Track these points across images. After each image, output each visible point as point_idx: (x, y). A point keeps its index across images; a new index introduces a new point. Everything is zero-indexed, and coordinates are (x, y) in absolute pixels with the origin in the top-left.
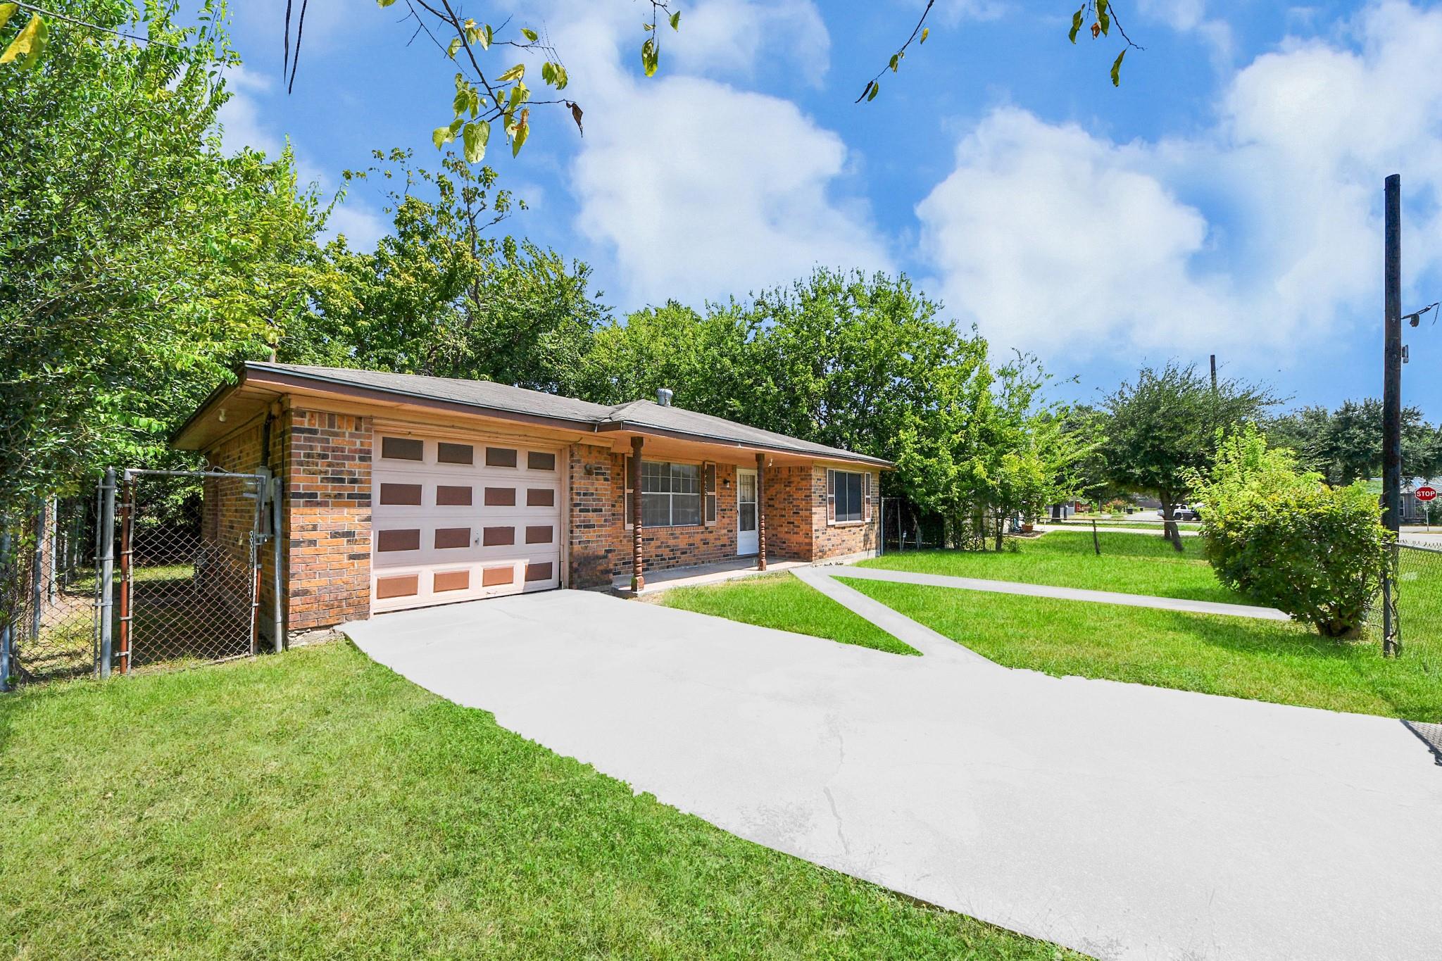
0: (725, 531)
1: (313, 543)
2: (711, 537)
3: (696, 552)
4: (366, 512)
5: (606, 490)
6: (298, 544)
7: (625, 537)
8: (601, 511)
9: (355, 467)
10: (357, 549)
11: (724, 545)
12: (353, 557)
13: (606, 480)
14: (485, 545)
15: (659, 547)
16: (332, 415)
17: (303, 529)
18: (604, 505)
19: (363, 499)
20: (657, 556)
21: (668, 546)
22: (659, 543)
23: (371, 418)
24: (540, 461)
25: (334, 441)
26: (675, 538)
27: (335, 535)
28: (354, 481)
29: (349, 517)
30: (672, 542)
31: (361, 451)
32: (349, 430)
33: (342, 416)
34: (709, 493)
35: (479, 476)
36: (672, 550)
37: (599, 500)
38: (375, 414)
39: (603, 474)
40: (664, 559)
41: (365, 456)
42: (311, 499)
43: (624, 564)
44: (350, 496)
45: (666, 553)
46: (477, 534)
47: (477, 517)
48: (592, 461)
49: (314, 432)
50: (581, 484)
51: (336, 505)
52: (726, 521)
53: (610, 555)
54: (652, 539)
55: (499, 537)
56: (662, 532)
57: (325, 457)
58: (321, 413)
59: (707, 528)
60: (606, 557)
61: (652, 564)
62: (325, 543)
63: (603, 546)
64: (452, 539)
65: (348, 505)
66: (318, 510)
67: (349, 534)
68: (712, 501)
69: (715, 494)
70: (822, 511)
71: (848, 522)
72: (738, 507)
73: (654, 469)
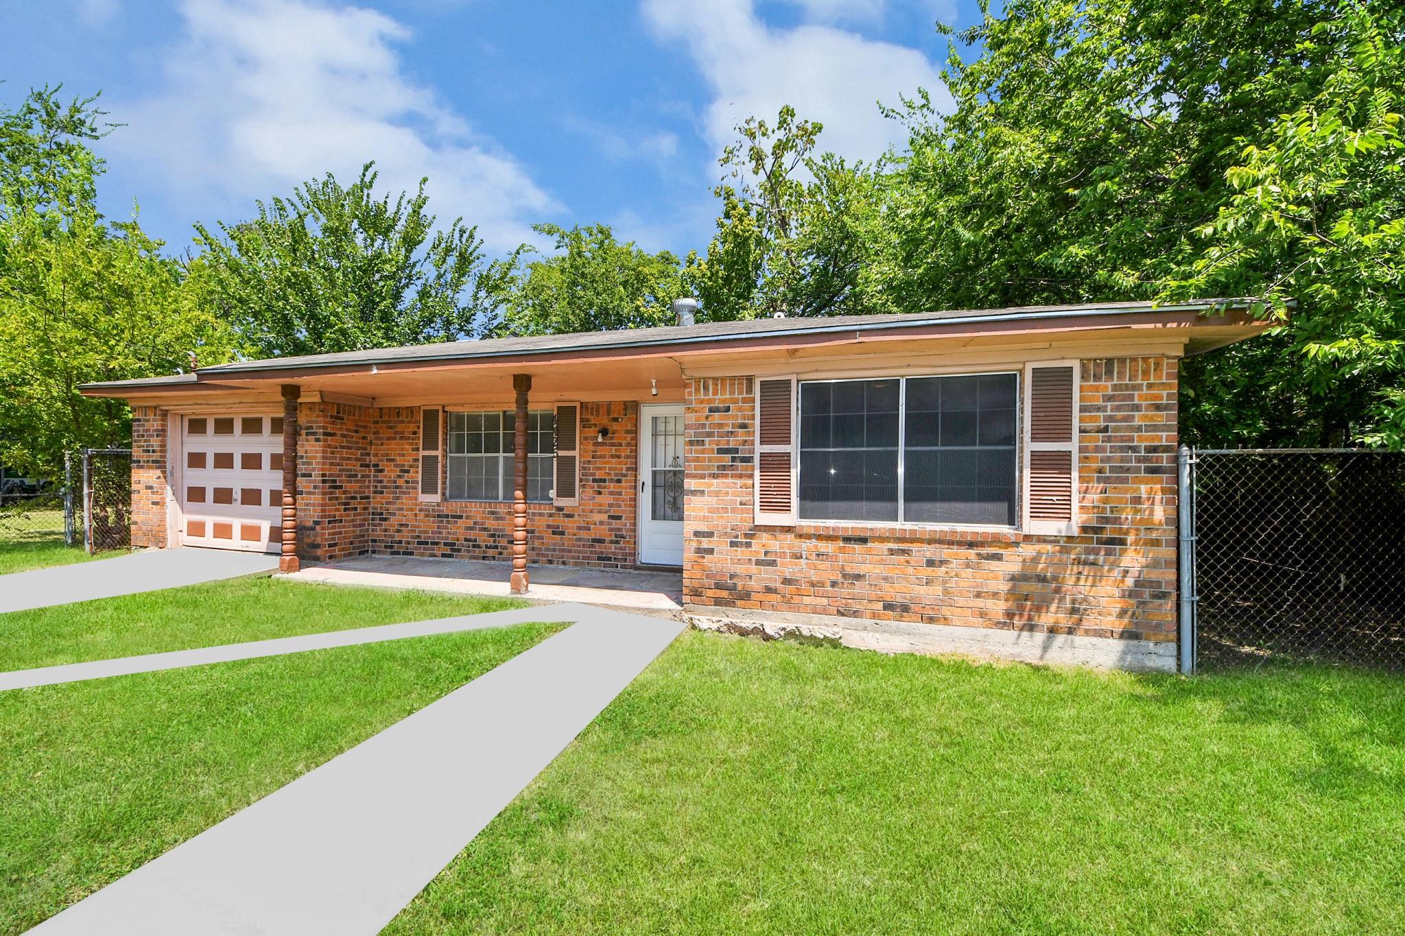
0: (604, 517)
1: (138, 492)
2: (570, 525)
3: (537, 543)
4: (158, 472)
5: (317, 452)
6: (133, 492)
7: (421, 510)
8: (310, 475)
9: (155, 442)
10: (156, 498)
11: (601, 541)
12: (154, 503)
13: (317, 440)
14: (243, 503)
15: (471, 528)
16: (146, 407)
17: (136, 483)
18: (313, 470)
19: (160, 464)
20: (466, 540)
21: (485, 529)
22: (470, 523)
23: (159, 406)
25: (146, 425)
26: (497, 519)
27: (146, 488)
28: (152, 451)
29: (152, 476)
30: (491, 524)
31: (157, 430)
32: (151, 416)
33: (149, 407)
34: (561, 453)
35: (238, 444)
36: (493, 536)
37: (308, 463)
38: (160, 403)
39: (313, 434)
40: (479, 547)
41: (162, 433)
42: (138, 464)
43: (419, 543)
44: (153, 462)
45: (483, 539)
46: (237, 495)
47: (237, 479)
49: (139, 419)
51: (149, 468)
52: (606, 499)
53: (318, 527)
54: (461, 517)
55: (251, 497)
56: (476, 509)
57: (143, 436)
58: (142, 407)
59: (560, 509)
60: (314, 529)
61: (459, 550)
62: (142, 492)
63: (311, 516)
64: (223, 496)
65: (152, 468)
66: (141, 471)
67: (151, 488)
68: (567, 465)
69: (576, 453)
70: (730, 487)
71: (901, 525)
72: (645, 475)
73: (474, 420)
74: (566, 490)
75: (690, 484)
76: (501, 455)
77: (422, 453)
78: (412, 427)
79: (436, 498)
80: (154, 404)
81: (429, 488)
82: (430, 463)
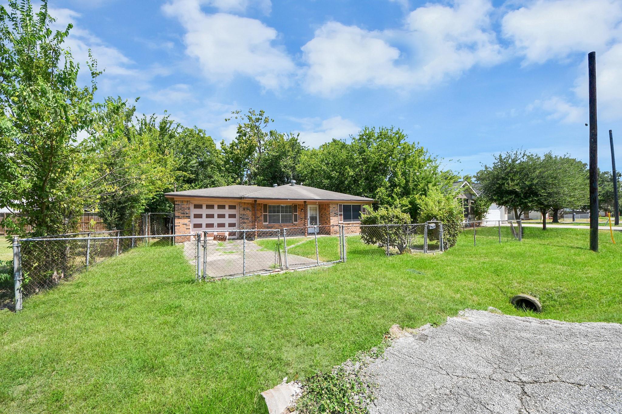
0: (302, 225)
1: (179, 226)
2: (296, 227)
4: (189, 220)
5: (249, 214)
6: (176, 226)
7: (263, 226)
8: (248, 219)
9: (187, 211)
10: (188, 227)
11: (302, 229)
12: (187, 229)
14: (218, 227)
15: (275, 229)
16: (182, 201)
17: (177, 223)
19: (189, 217)
20: (274, 232)
24: (232, 207)
25: (183, 206)
26: (281, 227)
27: (183, 224)
28: (187, 214)
29: (186, 221)
32: (185, 203)
33: (184, 201)
34: (295, 213)
35: (216, 211)
37: (247, 216)
38: (190, 200)
39: (249, 210)
41: (189, 209)
42: (179, 217)
43: (263, 233)
44: (186, 217)
46: (216, 225)
47: (216, 221)
48: (246, 206)
49: (179, 204)
50: (243, 212)
51: (183, 218)
52: (302, 222)
54: (273, 227)
55: (221, 225)
56: (276, 225)
57: (181, 209)
58: (180, 201)
59: (294, 224)
62: (181, 226)
64: (210, 225)
66: (180, 219)
67: (186, 224)
68: (296, 216)
69: (297, 213)
70: (336, 218)
71: (352, 222)
72: (309, 217)
73: (274, 207)
74: (296, 221)
75: (331, 218)
76: (280, 214)
77: (263, 214)
78: (260, 208)
79: (267, 223)
80: (187, 200)
81: (265, 221)
82: (265, 216)
